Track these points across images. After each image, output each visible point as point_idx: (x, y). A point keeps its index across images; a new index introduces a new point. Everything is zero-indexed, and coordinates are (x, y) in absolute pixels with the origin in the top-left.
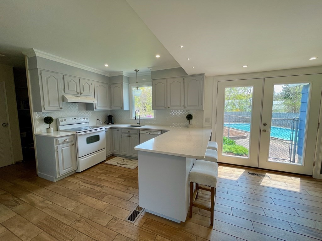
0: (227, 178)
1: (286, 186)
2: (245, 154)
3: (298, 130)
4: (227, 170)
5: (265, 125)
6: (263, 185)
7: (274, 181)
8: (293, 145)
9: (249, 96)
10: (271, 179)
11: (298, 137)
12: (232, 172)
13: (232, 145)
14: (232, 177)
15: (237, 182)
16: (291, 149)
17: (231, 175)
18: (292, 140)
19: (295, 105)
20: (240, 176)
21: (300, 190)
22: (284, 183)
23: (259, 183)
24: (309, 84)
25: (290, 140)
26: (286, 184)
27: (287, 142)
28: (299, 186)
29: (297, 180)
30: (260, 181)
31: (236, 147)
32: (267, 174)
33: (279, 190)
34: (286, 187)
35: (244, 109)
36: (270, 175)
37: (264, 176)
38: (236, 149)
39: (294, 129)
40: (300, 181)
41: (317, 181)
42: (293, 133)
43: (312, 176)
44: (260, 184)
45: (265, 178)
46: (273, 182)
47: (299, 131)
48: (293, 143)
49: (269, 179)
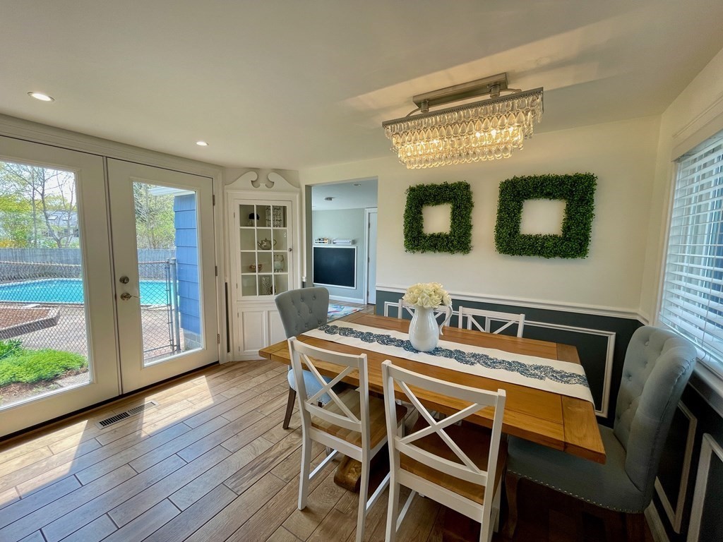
0: (29, 489)
1: (191, 404)
2: (66, 369)
3: (177, 281)
4: (22, 458)
5: (124, 280)
6: (148, 433)
7: (166, 409)
8: (173, 313)
9: (42, 205)
10: (160, 408)
11: (178, 297)
12: (42, 454)
13: (10, 358)
14: (47, 475)
15: (73, 474)
16: (172, 322)
17: (44, 464)
18: (170, 305)
19: (153, 234)
20: (78, 450)
21: (214, 400)
22: (185, 401)
23: (137, 433)
24: (194, 193)
25: (168, 305)
26: (190, 399)
27: (163, 309)
28: (208, 392)
29: (201, 382)
30: (138, 428)
31: (28, 359)
32: (148, 400)
33: (182, 421)
34: (191, 407)
35: (30, 239)
36: (154, 399)
37: (142, 408)
38: (30, 367)
39: (172, 282)
40: (208, 381)
41: (227, 367)
42: (170, 290)
43: (218, 362)
44: (140, 435)
45: (146, 412)
46: (164, 412)
47: (179, 283)
48: (173, 308)
49: (155, 409)
